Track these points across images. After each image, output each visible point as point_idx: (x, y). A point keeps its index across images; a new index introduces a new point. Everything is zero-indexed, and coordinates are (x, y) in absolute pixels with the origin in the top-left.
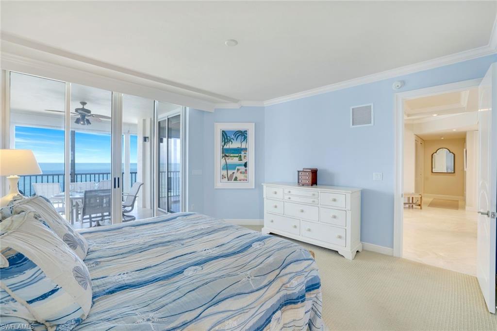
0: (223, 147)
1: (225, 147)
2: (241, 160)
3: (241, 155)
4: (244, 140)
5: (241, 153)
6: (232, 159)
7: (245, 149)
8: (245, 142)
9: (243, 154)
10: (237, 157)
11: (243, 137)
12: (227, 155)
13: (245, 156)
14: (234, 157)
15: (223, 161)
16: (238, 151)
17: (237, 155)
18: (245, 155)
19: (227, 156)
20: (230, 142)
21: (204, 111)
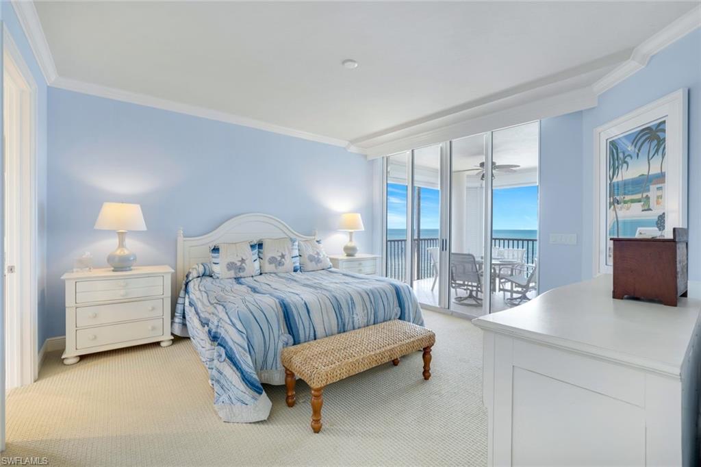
0: (611, 180)
1: (615, 180)
2: (649, 209)
3: (649, 194)
4: (657, 151)
5: (649, 190)
6: (628, 209)
7: (661, 177)
8: (658, 158)
9: (653, 192)
10: (639, 201)
11: (655, 142)
12: (618, 198)
13: (660, 197)
14: (633, 201)
15: (611, 213)
16: (641, 184)
17: (638, 196)
18: (659, 193)
19: (618, 203)
20: (625, 165)
21: (581, 111)
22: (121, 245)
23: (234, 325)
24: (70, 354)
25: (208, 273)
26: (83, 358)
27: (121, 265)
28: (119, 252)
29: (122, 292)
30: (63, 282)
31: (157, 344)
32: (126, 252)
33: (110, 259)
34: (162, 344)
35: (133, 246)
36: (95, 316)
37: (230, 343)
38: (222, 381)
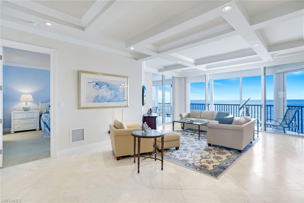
22: (26, 105)
23: (48, 120)
24: (12, 130)
25: (47, 112)
26: (16, 132)
27: (26, 110)
28: (26, 107)
29: (26, 116)
30: (11, 113)
31: (35, 130)
32: (27, 106)
33: (23, 108)
34: (37, 130)
35: (30, 105)
36: (19, 122)
37: (47, 123)
38: (45, 131)
